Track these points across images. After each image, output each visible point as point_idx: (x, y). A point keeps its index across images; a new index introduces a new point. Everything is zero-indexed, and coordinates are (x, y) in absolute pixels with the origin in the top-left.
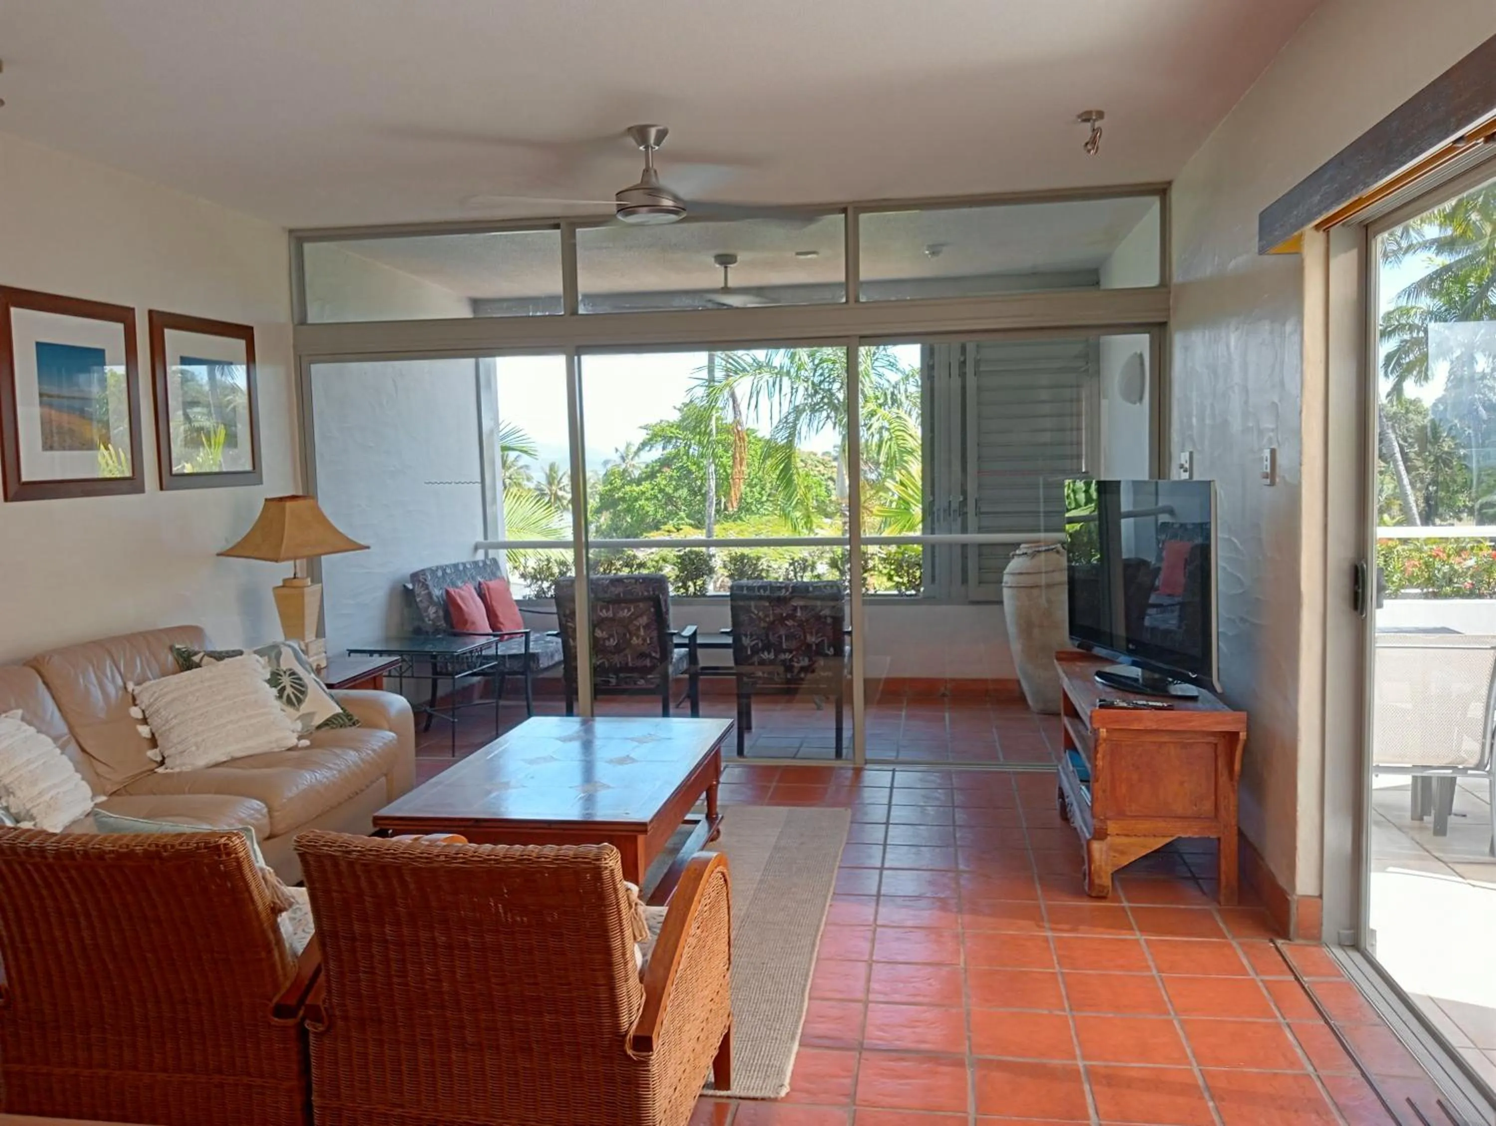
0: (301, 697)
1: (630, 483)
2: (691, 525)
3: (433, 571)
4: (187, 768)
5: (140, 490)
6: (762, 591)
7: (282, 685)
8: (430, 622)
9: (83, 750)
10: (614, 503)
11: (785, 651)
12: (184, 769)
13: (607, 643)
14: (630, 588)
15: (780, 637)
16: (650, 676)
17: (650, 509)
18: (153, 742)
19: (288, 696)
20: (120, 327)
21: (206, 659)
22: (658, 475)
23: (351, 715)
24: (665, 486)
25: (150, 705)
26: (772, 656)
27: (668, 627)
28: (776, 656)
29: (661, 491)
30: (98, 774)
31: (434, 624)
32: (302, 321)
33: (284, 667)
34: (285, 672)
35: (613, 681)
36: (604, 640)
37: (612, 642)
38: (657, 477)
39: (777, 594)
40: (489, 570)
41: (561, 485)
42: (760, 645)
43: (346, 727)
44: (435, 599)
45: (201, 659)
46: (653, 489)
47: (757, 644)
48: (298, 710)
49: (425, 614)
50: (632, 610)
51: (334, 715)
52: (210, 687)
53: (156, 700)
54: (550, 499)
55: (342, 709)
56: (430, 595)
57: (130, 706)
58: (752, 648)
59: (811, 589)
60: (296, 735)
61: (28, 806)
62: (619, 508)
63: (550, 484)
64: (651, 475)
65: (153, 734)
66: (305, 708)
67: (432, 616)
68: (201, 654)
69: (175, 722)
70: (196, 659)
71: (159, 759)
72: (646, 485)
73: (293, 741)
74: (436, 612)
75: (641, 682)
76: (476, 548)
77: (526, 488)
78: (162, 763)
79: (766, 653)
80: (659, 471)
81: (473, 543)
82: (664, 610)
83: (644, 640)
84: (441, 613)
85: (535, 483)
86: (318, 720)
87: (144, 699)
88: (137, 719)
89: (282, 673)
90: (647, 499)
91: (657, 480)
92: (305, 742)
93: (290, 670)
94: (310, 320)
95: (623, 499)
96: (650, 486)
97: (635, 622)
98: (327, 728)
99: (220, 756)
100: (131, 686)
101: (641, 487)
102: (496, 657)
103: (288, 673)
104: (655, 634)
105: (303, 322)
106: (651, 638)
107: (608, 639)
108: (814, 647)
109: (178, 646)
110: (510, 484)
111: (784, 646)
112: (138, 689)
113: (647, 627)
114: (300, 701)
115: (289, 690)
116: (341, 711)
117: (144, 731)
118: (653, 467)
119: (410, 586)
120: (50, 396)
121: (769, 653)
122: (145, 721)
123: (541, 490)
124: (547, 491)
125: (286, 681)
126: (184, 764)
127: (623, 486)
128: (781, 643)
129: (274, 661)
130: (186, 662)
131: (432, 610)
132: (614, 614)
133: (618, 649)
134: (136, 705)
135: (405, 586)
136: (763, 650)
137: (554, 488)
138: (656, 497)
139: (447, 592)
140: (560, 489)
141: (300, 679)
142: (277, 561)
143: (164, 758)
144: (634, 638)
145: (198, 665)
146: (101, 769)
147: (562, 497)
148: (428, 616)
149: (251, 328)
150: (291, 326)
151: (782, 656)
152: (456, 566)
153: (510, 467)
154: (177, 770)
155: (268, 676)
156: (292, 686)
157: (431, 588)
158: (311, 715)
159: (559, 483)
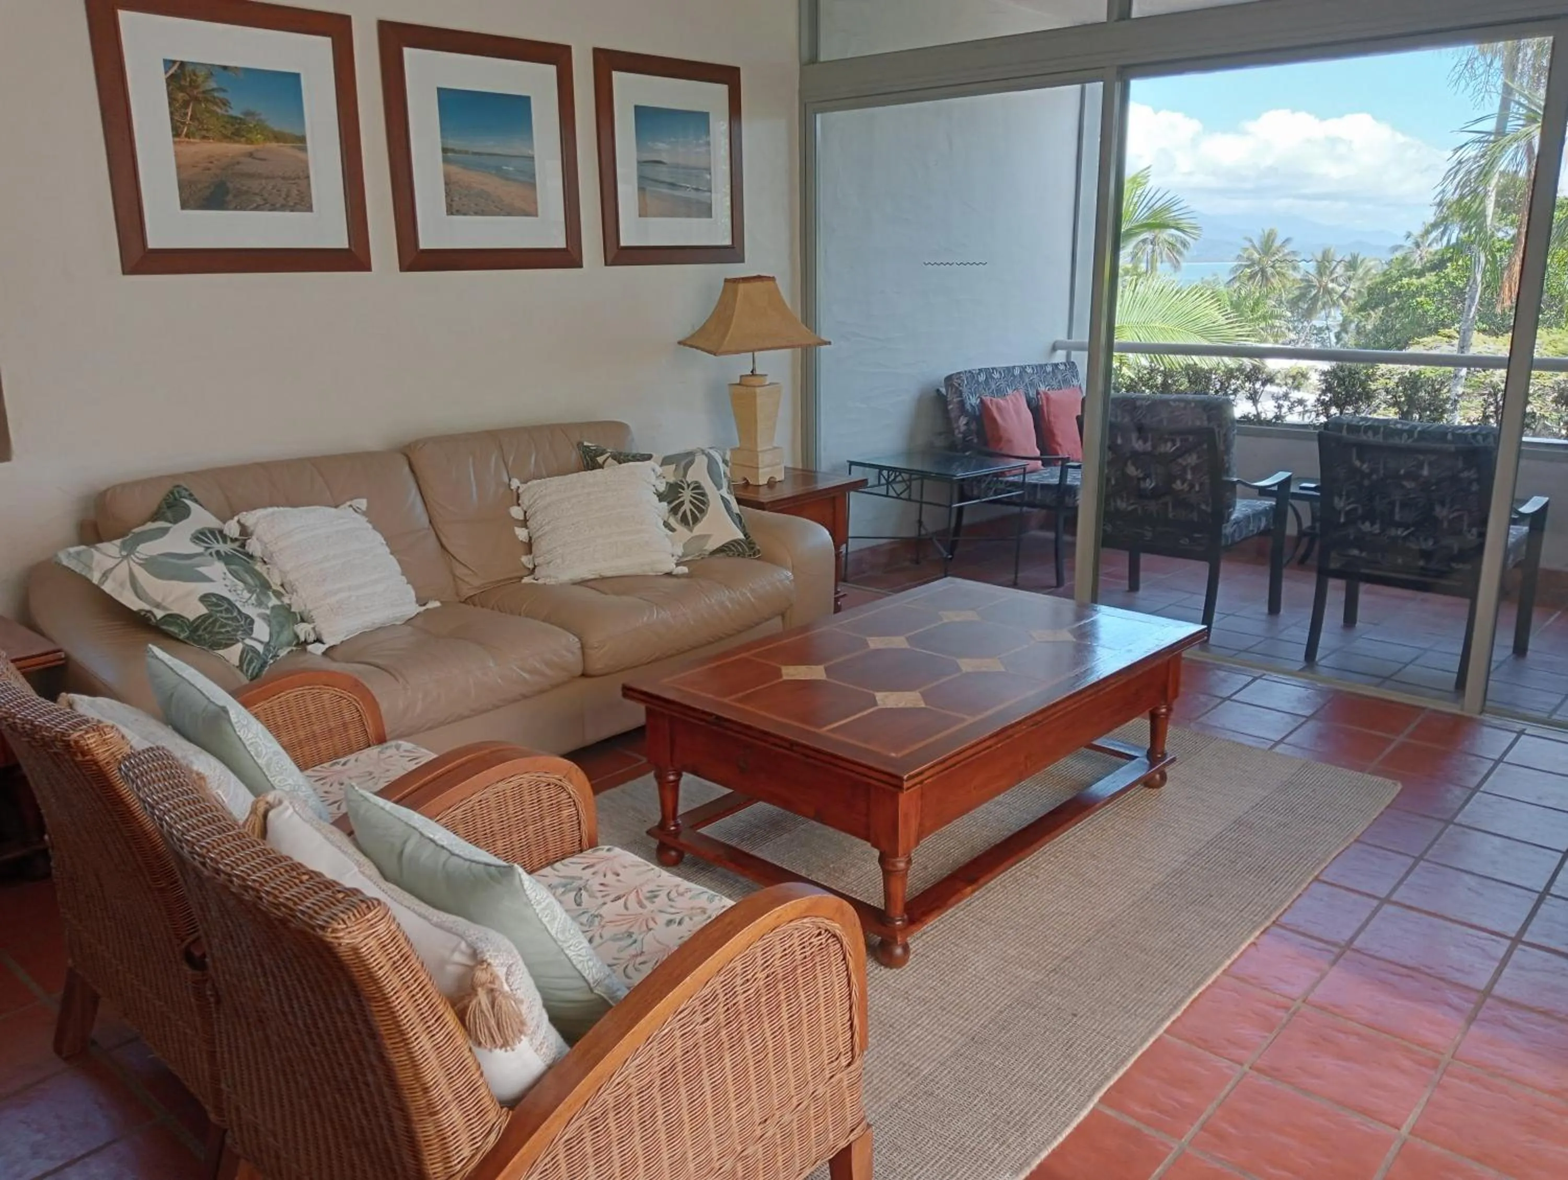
0: (698, 515)
1: (1410, 274)
2: (1484, 331)
3: (972, 375)
4: (551, 581)
5: (577, 263)
6: (1370, 433)
7: (681, 499)
8: (960, 436)
9: (442, 546)
10: (1386, 300)
11: (1398, 525)
12: (548, 581)
13: (1142, 485)
14: (1177, 413)
15: (1392, 504)
16: (1197, 535)
17: (1431, 308)
18: (529, 547)
19: (685, 513)
20: (552, 69)
21: (610, 460)
22: (1449, 264)
23: (754, 543)
24: (1456, 278)
25: (529, 507)
26: (1377, 529)
27: (1227, 471)
28: (1383, 530)
29: (1450, 284)
30: (454, 576)
31: (964, 438)
32: (810, 59)
33: (689, 479)
34: (689, 485)
35: (1149, 535)
36: (1139, 479)
37: (1149, 484)
38: (1447, 268)
39: (1396, 441)
40: (1060, 377)
41: (1334, 276)
42: (1360, 511)
43: (744, 557)
44: (968, 407)
45: (605, 461)
46: (1437, 283)
47: (1355, 509)
48: (691, 531)
49: (955, 426)
50: (1178, 444)
51: (735, 541)
52: (589, 494)
53: (534, 502)
54: (1319, 292)
55: (745, 536)
56: (962, 403)
57: (513, 505)
58: (1348, 513)
59: (1449, 437)
60: (674, 560)
61: (310, 607)
62: (1393, 305)
63: (1320, 273)
64: (1438, 265)
65: (530, 538)
66: (699, 529)
67: (963, 428)
68: (607, 455)
69: (547, 528)
70: (600, 459)
71: (531, 566)
72: (1430, 277)
73: (671, 566)
74: (967, 424)
75: (1185, 541)
76: (1054, 348)
77: (1291, 278)
78: (532, 571)
79: (1367, 524)
80: (1450, 260)
81: (1051, 341)
82: (1222, 447)
83: (1192, 486)
84: (973, 426)
85: (1302, 272)
86: (712, 545)
87: (525, 500)
88: (517, 520)
89: (685, 486)
90: (1427, 295)
91: (1446, 271)
92: (684, 569)
93: (696, 482)
94: (823, 58)
95: (1397, 294)
96: (1434, 279)
97: (1180, 460)
98: (722, 555)
99: (585, 572)
100: (515, 483)
101: (1423, 280)
102: (1022, 485)
103: (691, 487)
104: (1206, 479)
105: (813, 59)
106: (1201, 484)
107: (1144, 479)
108: (1445, 524)
109: (586, 444)
110: (1272, 274)
111: (1397, 517)
112: (523, 487)
113: (1194, 469)
114: (696, 520)
115: (687, 507)
116: (741, 536)
117: (522, 534)
118: (1443, 254)
119: (943, 390)
120: (453, 151)
121: (1372, 524)
122: (524, 523)
123: (1308, 281)
124: (1316, 283)
125: (687, 495)
126: (549, 576)
127: (1400, 277)
128: (1392, 512)
129: (681, 472)
130: (590, 461)
131: (963, 421)
132: (1154, 447)
133: (1155, 494)
134: (519, 505)
135: (938, 390)
136: (1364, 519)
137: (1325, 279)
138: (1440, 291)
139: (982, 401)
140: (1332, 281)
141: (704, 495)
142: (715, 354)
143: (535, 566)
144: (1179, 482)
145: (601, 466)
146: (460, 571)
147: (1333, 289)
148: (958, 427)
149: (737, 70)
150: (797, 66)
151: (1393, 532)
152: (1009, 370)
153: (1275, 253)
154: (541, 582)
155: (662, 488)
156: (691, 502)
157: (965, 395)
158: (705, 537)
159: (1332, 273)
